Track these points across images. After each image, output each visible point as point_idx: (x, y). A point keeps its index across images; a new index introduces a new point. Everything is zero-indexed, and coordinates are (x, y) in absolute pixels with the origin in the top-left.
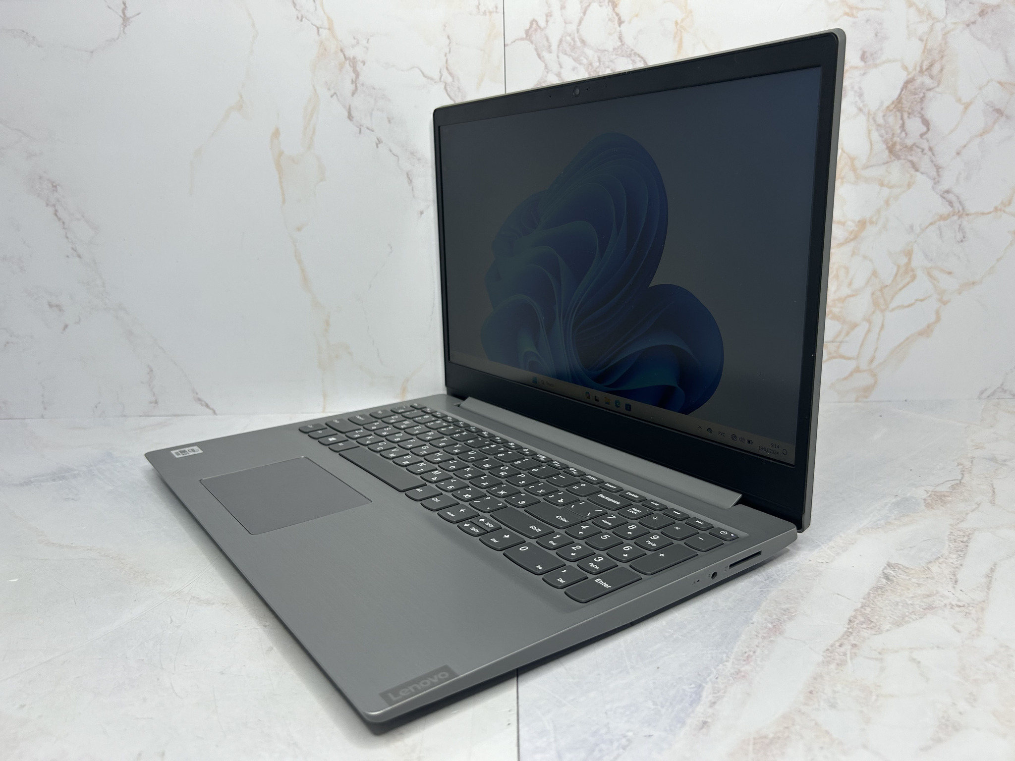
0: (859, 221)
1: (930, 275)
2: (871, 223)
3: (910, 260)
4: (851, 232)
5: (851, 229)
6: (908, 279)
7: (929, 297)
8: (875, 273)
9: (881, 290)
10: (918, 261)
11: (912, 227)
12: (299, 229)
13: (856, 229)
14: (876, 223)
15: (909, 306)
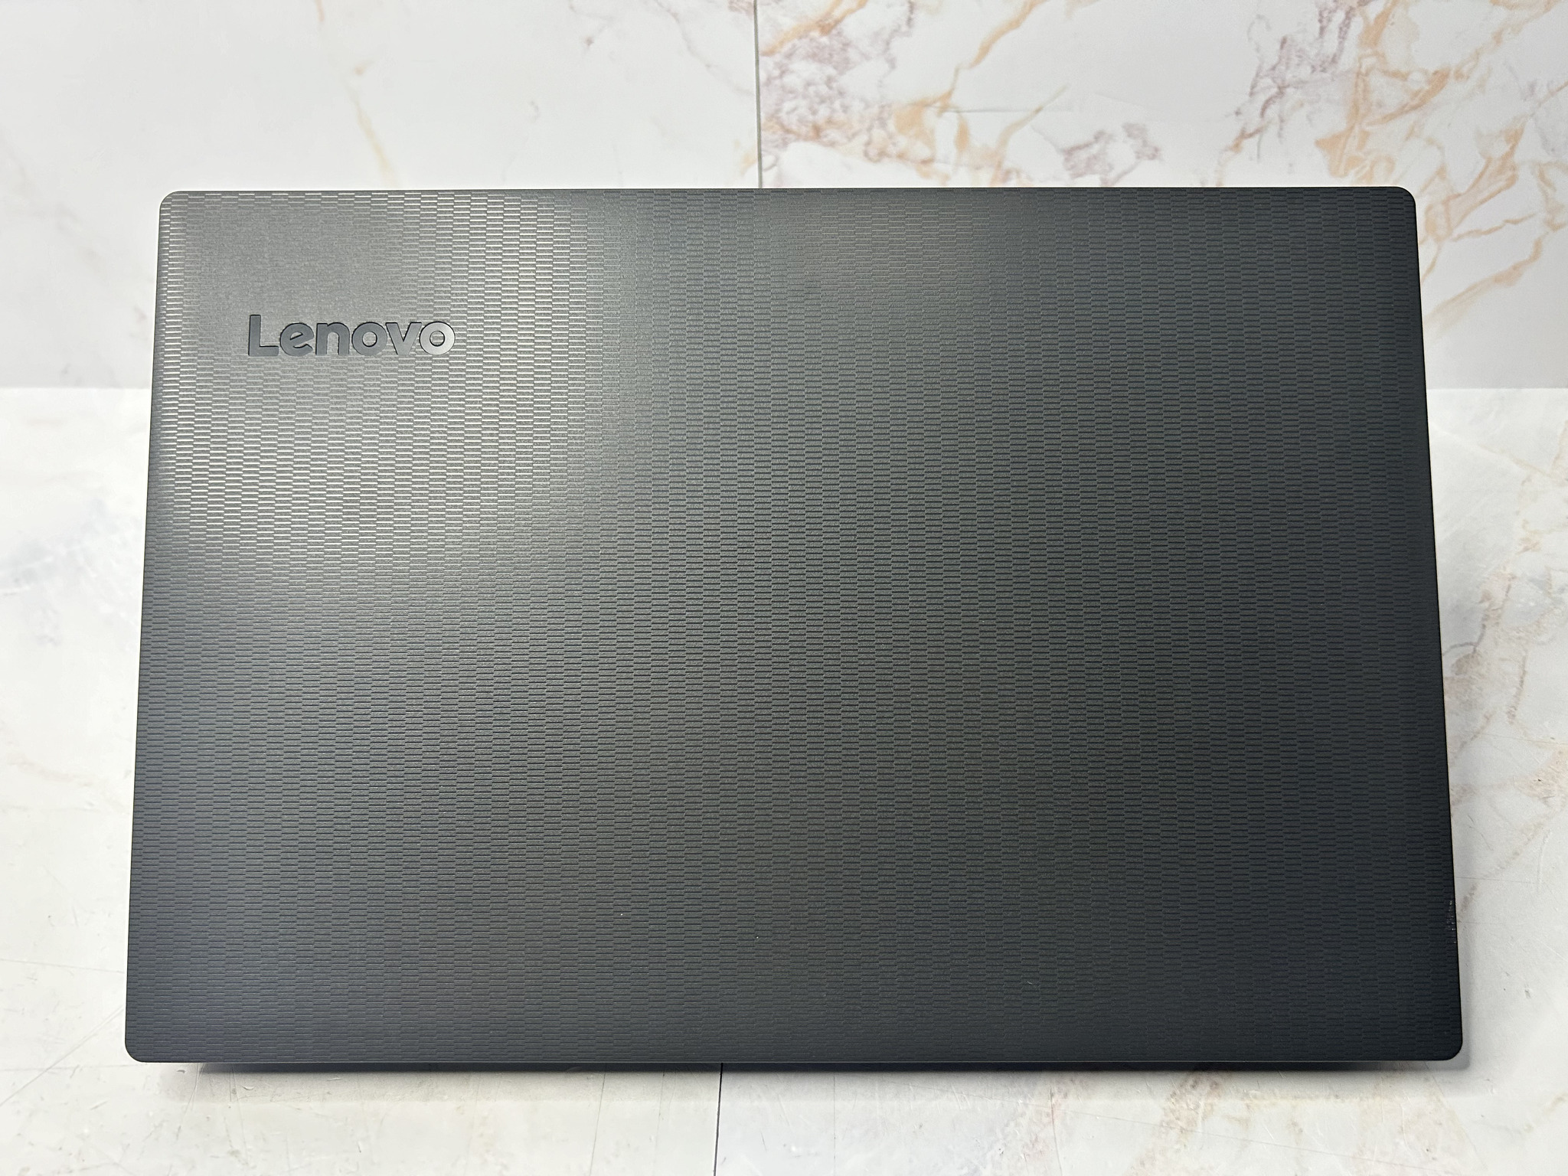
0: (1436, 73)
1: (1542, 177)
2: (1459, 75)
3: (1513, 148)
4: (1416, 94)
5: (1416, 88)
6: (1502, 184)
7: (1531, 216)
8: (1441, 172)
9: (1446, 203)
10: (1529, 150)
11: (1532, 87)
12: (359, 72)
13: (1427, 88)
14: (1468, 77)
15: (1490, 232)
